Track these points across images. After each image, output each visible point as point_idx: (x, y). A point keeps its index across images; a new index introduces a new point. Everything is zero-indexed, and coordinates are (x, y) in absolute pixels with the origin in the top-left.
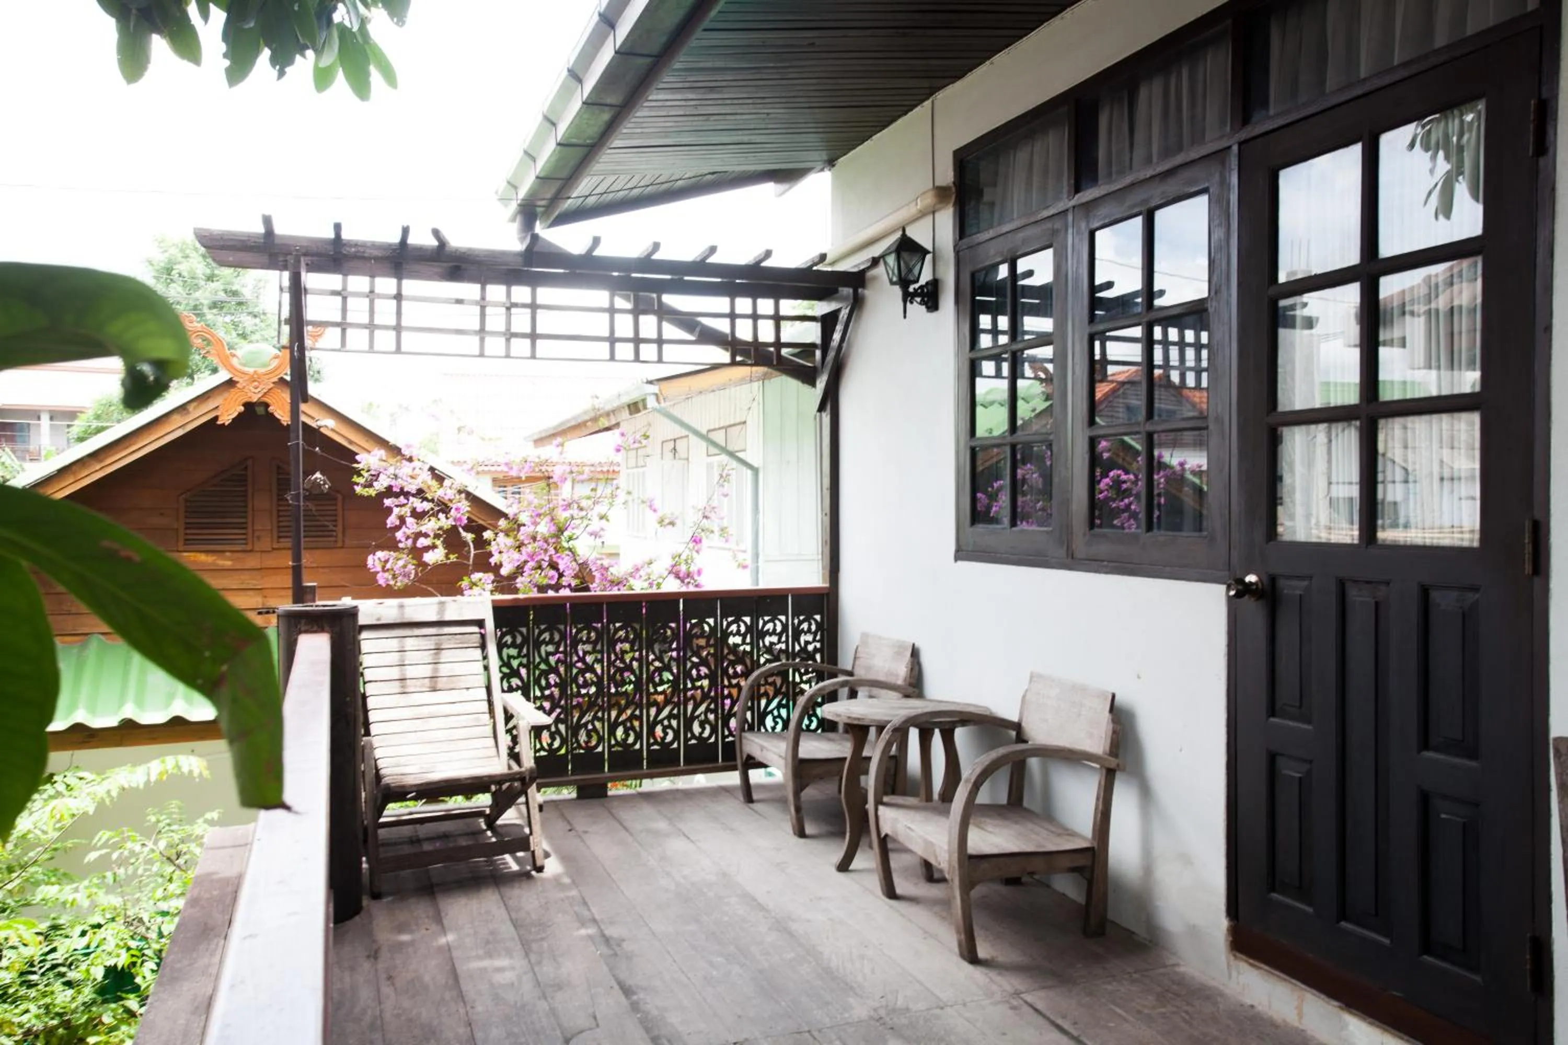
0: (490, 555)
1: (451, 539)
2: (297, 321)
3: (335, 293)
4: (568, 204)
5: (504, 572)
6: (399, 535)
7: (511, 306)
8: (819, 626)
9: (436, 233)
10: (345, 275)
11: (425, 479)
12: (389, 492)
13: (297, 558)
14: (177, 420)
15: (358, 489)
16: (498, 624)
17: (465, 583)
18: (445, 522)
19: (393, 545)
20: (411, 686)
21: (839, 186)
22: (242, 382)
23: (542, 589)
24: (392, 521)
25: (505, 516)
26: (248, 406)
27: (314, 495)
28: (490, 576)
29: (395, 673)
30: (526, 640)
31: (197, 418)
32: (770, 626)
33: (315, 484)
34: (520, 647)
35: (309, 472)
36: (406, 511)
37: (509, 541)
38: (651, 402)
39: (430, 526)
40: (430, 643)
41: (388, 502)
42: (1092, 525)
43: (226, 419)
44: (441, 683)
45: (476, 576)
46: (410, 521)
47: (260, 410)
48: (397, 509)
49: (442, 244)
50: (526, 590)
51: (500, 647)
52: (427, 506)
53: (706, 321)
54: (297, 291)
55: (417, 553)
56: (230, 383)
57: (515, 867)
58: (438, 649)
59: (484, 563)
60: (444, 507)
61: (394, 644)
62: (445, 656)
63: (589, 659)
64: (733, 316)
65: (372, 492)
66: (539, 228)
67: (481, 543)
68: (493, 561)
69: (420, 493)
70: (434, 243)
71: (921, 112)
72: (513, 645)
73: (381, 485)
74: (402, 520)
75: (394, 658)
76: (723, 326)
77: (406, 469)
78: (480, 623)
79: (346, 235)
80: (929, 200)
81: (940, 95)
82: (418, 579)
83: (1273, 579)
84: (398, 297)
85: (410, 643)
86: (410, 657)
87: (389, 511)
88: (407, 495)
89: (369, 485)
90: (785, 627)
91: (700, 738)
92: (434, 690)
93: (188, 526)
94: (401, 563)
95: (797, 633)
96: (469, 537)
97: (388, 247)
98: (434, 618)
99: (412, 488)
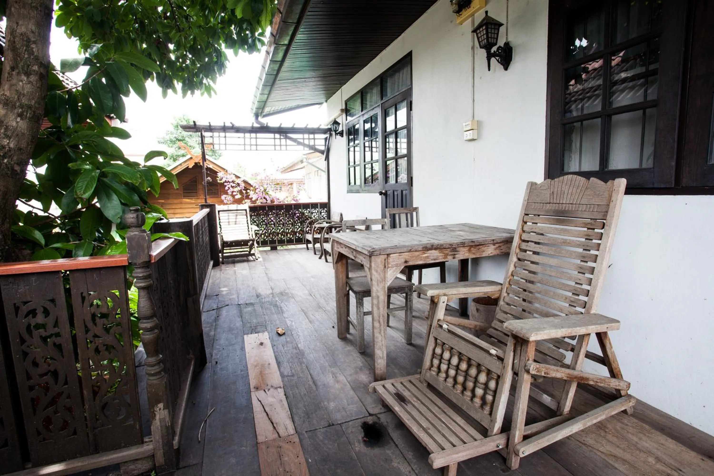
0: (249, 195)
1: (241, 192)
2: (203, 143)
3: (211, 137)
4: (264, 113)
5: (253, 200)
6: (229, 191)
7: (251, 138)
8: (326, 211)
9: (231, 123)
10: (213, 132)
11: (234, 178)
12: (226, 182)
13: (206, 196)
14: (180, 167)
15: (218, 181)
16: (250, 211)
17: (244, 202)
18: (239, 189)
19: (227, 193)
20: (230, 223)
21: (329, 107)
22: (194, 158)
23: (261, 203)
24: (226, 188)
25: (252, 186)
26: (196, 163)
27: (208, 182)
28: (249, 201)
29: (227, 221)
30: (257, 214)
31: (184, 167)
32: (314, 211)
33: (208, 180)
34: (256, 216)
35: (207, 177)
36: (230, 186)
37: (253, 192)
38: (305, 160)
39: (236, 189)
40: (234, 215)
41: (225, 184)
42: (365, 183)
43: (191, 167)
44: (237, 223)
45: (246, 201)
46: (231, 188)
47: (198, 164)
48: (228, 186)
49: (233, 125)
50: (258, 203)
51: (251, 216)
52: (234, 185)
53: (299, 140)
54: (202, 137)
55: (233, 196)
56: (191, 158)
57: (252, 259)
58: (237, 215)
59: (248, 197)
60: (238, 185)
61: (227, 214)
62: (238, 217)
63: (272, 219)
64: (304, 139)
65: (222, 182)
66: (260, 119)
67: (247, 193)
68: (250, 197)
69: (233, 182)
70: (231, 125)
71: (339, 91)
72: (254, 215)
73: (224, 180)
74: (229, 188)
75: (227, 218)
76: (301, 141)
77: (228, 176)
78: (246, 210)
79: (212, 124)
80: (340, 112)
81: (342, 87)
82: (233, 201)
83: (386, 191)
84: (225, 137)
85: (230, 214)
86: (230, 217)
87: (226, 186)
88: (230, 182)
89: (221, 180)
90: (318, 212)
91: (299, 237)
92: (236, 224)
93: (184, 193)
94: (229, 198)
95: (321, 213)
96: (244, 192)
97: (222, 127)
98: (236, 209)
99: (231, 180)
